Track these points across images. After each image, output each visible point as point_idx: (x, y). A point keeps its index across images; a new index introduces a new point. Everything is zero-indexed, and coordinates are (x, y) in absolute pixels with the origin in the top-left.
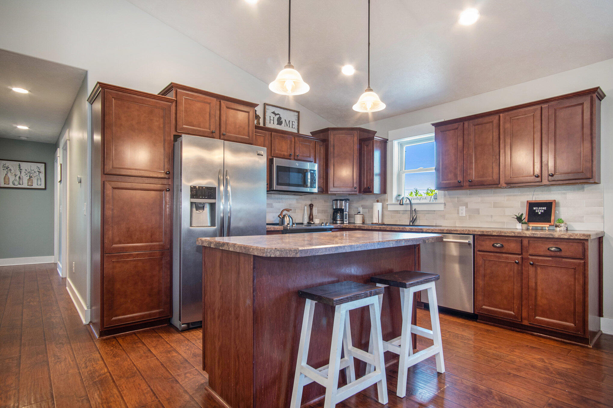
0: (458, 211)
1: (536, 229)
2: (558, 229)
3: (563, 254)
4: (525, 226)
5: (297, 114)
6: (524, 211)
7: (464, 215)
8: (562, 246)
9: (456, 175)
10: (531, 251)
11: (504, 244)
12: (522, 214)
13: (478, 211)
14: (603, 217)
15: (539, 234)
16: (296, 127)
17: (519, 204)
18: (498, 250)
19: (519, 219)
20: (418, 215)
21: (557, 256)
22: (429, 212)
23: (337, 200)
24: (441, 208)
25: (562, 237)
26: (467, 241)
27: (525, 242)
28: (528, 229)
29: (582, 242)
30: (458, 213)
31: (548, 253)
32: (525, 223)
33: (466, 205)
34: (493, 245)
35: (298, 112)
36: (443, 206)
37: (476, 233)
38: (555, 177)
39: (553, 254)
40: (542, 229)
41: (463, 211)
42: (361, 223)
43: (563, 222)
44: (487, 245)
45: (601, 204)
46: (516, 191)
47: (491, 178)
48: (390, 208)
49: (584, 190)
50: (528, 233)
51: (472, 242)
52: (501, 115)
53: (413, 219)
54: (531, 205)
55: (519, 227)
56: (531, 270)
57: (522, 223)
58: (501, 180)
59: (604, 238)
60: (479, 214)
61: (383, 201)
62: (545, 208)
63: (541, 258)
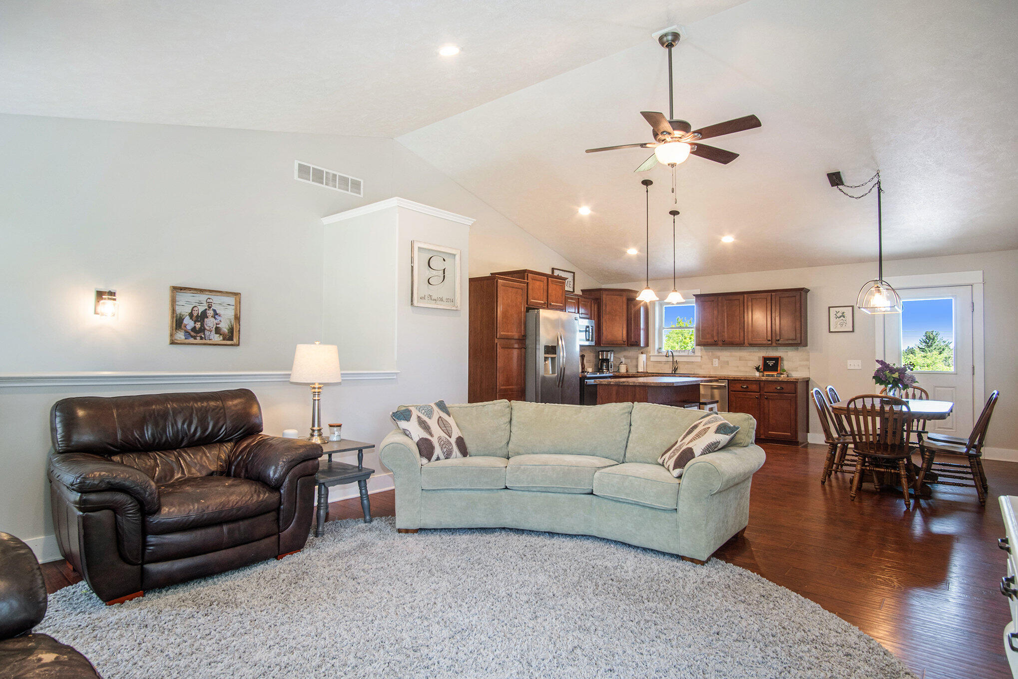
0: (712, 362)
1: (768, 376)
2: (782, 376)
3: (784, 391)
4: (761, 374)
5: (572, 274)
6: (760, 363)
7: (717, 365)
8: (784, 386)
9: (713, 337)
10: (766, 390)
11: (749, 386)
12: (759, 366)
13: (727, 363)
14: (809, 368)
15: (770, 378)
16: (572, 286)
17: (756, 359)
18: (745, 390)
19: (758, 369)
20: (679, 365)
21: (781, 392)
22: (688, 363)
23: (603, 351)
24: (699, 359)
25: (783, 380)
26: (724, 384)
27: (762, 384)
28: (763, 376)
29: (795, 383)
30: (712, 364)
31: (776, 391)
32: (761, 372)
33: (718, 358)
34: (742, 387)
35: (574, 273)
36: (700, 358)
37: (729, 379)
38: (780, 342)
39: (778, 391)
40: (772, 376)
41: (716, 362)
42: (625, 371)
43: (785, 371)
44: (738, 387)
45: (808, 360)
46: (756, 349)
47: (738, 340)
48: (652, 359)
49: (798, 349)
50: (764, 378)
51: (727, 385)
52: (745, 295)
53: (675, 368)
54: (766, 359)
55: (757, 374)
56: (766, 402)
57: (760, 372)
58: (746, 341)
59: (810, 381)
60: (728, 365)
61: (647, 353)
62: (774, 362)
63: (772, 394)
